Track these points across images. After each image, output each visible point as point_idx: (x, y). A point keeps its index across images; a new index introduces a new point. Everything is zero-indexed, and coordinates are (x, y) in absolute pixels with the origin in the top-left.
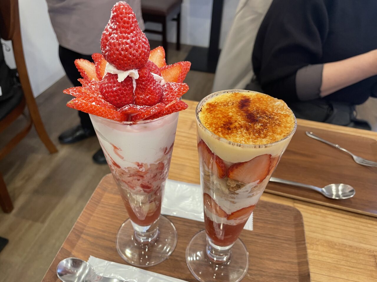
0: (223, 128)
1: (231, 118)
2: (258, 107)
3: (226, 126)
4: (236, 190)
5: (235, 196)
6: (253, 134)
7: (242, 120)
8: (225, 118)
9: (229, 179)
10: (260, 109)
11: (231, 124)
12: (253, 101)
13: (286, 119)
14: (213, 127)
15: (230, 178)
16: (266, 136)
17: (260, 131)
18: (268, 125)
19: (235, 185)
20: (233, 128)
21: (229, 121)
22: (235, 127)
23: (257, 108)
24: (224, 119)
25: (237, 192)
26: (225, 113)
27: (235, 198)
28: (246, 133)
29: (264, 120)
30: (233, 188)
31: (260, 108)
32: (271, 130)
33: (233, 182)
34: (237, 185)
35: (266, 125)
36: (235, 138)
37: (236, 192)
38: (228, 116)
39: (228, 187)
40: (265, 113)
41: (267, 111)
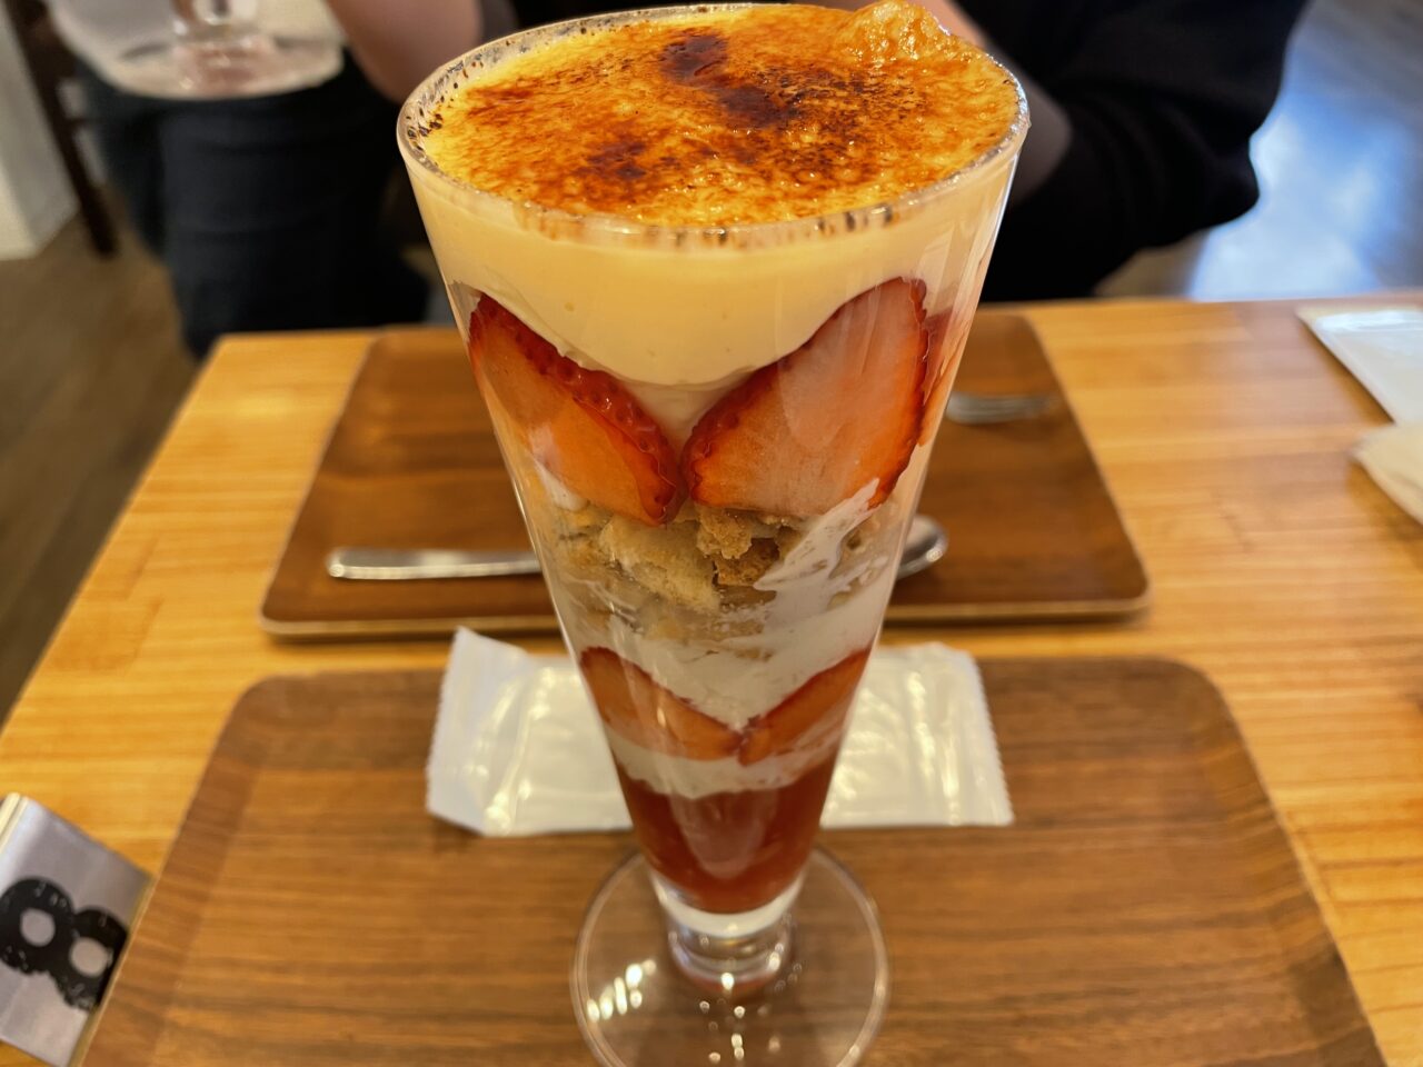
0: (590, 178)
1: (630, 122)
2: (774, 59)
3: (608, 165)
4: (758, 577)
5: (759, 612)
6: (786, 176)
7: (702, 120)
8: (596, 129)
9: (702, 510)
10: (789, 62)
11: (638, 147)
12: (741, 39)
13: (954, 80)
14: (524, 179)
15: (705, 503)
16: (866, 172)
17: (823, 156)
18: (862, 119)
19: (745, 546)
20: (655, 166)
21: (622, 137)
22: (669, 161)
23: (775, 61)
24: (587, 136)
25: (766, 582)
26: (589, 108)
27: (759, 630)
28: (739, 176)
29: (832, 103)
30: (735, 565)
31: (787, 58)
32: (887, 137)
33: (733, 529)
34: (753, 540)
35: (854, 124)
36: (682, 212)
37: (757, 586)
38: (613, 120)
39: (709, 566)
40: (822, 74)
41: (832, 64)
